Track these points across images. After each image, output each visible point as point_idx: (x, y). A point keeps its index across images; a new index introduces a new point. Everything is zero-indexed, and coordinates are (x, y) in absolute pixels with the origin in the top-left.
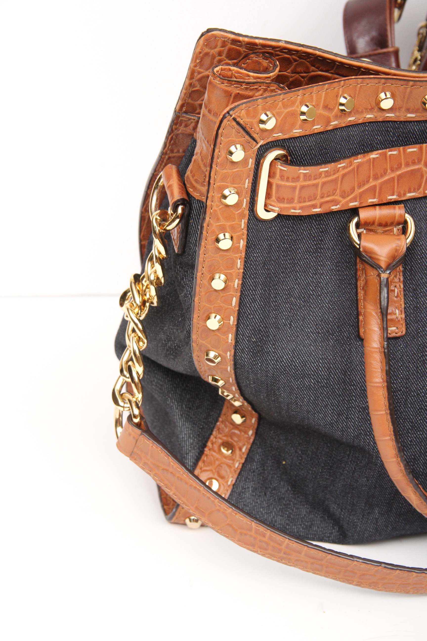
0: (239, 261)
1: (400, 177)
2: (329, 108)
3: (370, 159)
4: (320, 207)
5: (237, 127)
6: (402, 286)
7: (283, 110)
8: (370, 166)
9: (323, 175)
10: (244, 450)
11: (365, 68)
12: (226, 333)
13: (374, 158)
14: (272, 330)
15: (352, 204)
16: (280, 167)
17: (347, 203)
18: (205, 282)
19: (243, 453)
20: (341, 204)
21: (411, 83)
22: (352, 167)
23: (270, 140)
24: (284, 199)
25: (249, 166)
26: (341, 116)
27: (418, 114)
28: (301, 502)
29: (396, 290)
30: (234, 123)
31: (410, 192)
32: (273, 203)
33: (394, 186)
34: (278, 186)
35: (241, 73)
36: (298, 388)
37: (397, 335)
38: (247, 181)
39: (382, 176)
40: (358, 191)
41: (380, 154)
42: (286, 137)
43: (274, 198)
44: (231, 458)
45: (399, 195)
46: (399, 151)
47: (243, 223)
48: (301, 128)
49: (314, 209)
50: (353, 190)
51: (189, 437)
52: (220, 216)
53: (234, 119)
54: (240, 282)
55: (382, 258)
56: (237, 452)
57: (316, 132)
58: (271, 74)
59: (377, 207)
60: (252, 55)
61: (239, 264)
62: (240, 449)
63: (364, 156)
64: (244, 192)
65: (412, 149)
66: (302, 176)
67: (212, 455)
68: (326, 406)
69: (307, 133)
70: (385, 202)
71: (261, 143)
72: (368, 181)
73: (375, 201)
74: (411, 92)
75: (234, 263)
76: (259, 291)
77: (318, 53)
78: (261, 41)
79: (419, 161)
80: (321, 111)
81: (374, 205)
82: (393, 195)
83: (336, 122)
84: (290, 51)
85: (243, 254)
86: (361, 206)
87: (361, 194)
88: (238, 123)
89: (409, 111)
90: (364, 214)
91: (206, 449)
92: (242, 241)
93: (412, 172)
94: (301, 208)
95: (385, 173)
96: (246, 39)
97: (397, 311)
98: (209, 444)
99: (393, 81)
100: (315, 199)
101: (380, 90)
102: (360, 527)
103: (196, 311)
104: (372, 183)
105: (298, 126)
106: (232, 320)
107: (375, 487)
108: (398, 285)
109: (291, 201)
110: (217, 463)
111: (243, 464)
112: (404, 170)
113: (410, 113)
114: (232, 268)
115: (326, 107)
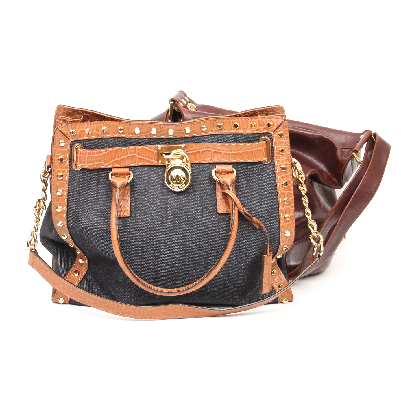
0: (66, 185)
1: (127, 157)
2: (98, 131)
3: (115, 150)
4: (96, 166)
5: (61, 133)
6: (130, 198)
7: (79, 129)
8: (115, 153)
9: (96, 153)
10: (83, 274)
11: (113, 118)
12: (63, 213)
13: (117, 150)
14: (80, 213)
15: (109, 166)
16: (79, 150)
17: (107, 165)
18: (55, 193)
19: (83, 275)
20: (105, 166)
21: (129, 123)
22: (107, 152)
23: (75, 140)
24: (82, 162)
25: (68, 149)
26: (103, 134)
27: (134, 135)
28: (104, 293)
29: (127, 199)
30: (60, 132)
31: (132, 163)
32: (79, 164)
33: (125, 161)
34: (80, 157)
35: (68, 119)
36: (91, 236)
37: (127, 216)
38: (68, 154)
39: (120, 157)
40: (111, 162)
41: (119, 148)
42: (82, 139)
43: (79, 162)
44: (78, 277)
45: (128, 164)
46: (127, 148)
47: (67, 170)
48: (87, 136)
49: (94, 166)
50: (109, 161)
51: (63, 268)
52: (58, 167)
53: (60, 130)
54: (67, 193)
55: (118, 185)
56: (81, 274)
57: (93, 138)
58: (79, 119)
59: (119, 168)
60: (74, 114)
61: (66, 186)
62: (82, 274)
63: (112, 149)
64: (67, 159)
65: (132, 148)
66: (87, 153)
67: (70, 275)
68: (102, 243)
69: (90, 138)
70: (122, 166)
71: (71, 140)
72: (115, 158)
73: (118, 166)
74: (129, 127)
75: (64, 185)
76: (75, 197)
77: (97, 113)
78: (77, 109)
79: (135, 152)
80: (95, 131)
81: (118, 168)
82: (125, 164)
83: (102, 136)
84: (87, 112)
85: (68, 182)
86: (113, 167)
87: (113, 163)
88: (61, 132)
89: (130, 134)
90: (114, 171)
91: (69, 273)
92: (67, 177)
93: (132, 156)
94: (88, 166)
95: (122, 156)
96: (71, 108)
97: (127, 207)
98: (70, 272)
99: (122, 123)
100: (93, 162)
101: (118, 126)
102: (122, 300)
103: (52, 205)
104: (117, 159)
105: (86, 136)
106: (65, 208)
107: (124, 280)
108: (128, 198)
109: (84, 163)
110: (72, 278)
111: (82, 279)
112: (129, 155)
113: (130, 135)
114: (64, 187)
115: (97, 130)
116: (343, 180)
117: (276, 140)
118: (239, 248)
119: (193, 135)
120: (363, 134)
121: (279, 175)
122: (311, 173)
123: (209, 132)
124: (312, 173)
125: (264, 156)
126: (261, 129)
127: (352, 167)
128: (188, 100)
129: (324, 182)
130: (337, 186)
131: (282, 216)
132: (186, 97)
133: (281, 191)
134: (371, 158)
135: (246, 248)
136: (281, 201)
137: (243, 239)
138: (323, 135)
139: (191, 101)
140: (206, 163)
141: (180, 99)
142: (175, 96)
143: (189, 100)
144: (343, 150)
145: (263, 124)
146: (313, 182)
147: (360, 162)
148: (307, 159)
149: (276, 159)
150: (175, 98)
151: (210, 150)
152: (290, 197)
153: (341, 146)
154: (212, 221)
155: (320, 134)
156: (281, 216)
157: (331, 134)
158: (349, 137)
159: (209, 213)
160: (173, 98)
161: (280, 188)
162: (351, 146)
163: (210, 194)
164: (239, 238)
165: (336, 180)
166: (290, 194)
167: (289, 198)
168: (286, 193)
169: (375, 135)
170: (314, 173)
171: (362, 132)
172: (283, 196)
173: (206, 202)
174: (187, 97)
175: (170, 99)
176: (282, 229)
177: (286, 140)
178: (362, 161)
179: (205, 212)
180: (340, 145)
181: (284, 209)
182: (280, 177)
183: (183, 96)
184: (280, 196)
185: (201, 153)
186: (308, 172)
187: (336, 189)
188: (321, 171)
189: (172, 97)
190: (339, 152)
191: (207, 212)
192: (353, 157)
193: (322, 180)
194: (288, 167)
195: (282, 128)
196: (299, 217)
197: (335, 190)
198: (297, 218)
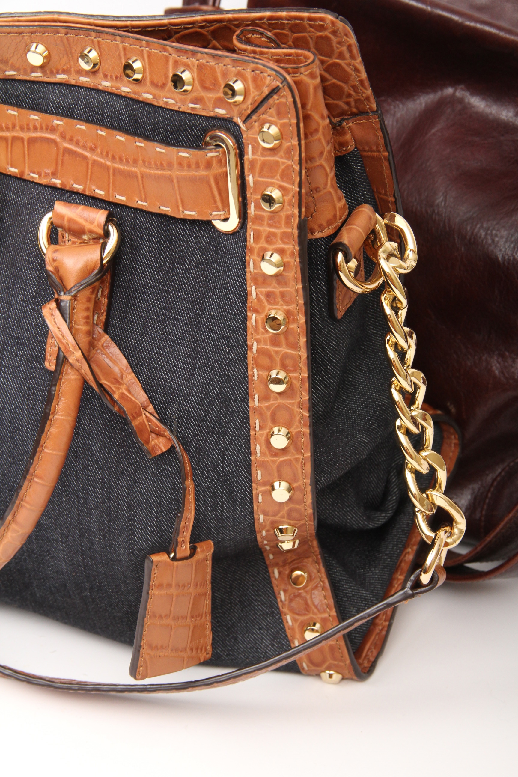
117: (253, 153)
118: (109, 498)
119: (8, 73)
121: (256, 284)
123: (58, 73)
125: (215, 202)
126: (209, 99)
131: (261, 428)
133: (258, 341)
135: (129, 506)
136: (256, 378)
137: (122, 473)
140: (41, 182)
145: (215, 83)
149: (253, 223)
151: (53, 141)
152: (294, 371)
154: (29, 389)
156: (257, 428)
159: (21, 360)
161: (256, 330)
163: (35, 297)
164: (110, 468)
166: (296, 360)
167: (290, 375)
168: (277, 352)
172: (264, 361)
173: (19, 321)
176: (259, 473)
177: (290, 162)
179: (11, 353)
181: (268, 408)
182: (261, 292)
184: (254, 359)
185: (26, 143)
191: (17, 355)
194: (288, 262)
195: (273, 111)
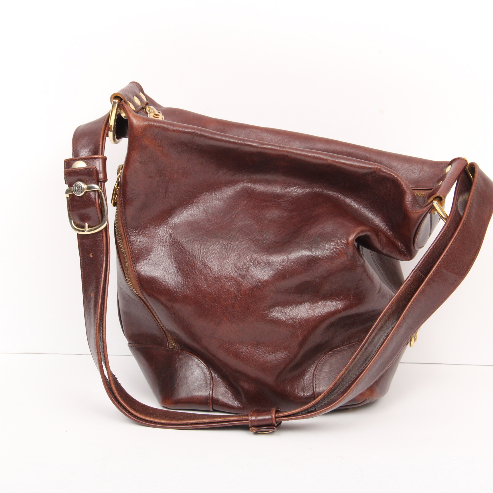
116: (414, 247)
120: (451, 163)
122: (358, 234)
124: (361, 234)
127: (431, 226)
128: (145, 100)
129: (381, 249)
130: (403, 256)
132: (141, 94)
134: (464, 209)
138: (381, 167)
139: (150, 102)
141: (131, 96)
142: (123, 90)
143: (147, 100)
144: (416, 192)
146: (361, 247)
147: (444, 217)
148: (352, 207)
150: (121, 93)
153: (412, 185)
155: (375, 165)
157: (395, 164)
158: (426, 168)
160: (118, 93)
162: (429, 186)
165: (402, 246)
169: (473, 168)
170: (364, 234)
171: (450, 160)
174: (143, 93)
175: (114, 94)
178: (448, 216)
180: (409, 183)
183: (137, 91)
186: (353, 233)
187: (401, 262)
188: (376, 230)
189: (116, 90)
190: (408, 198)
192: (433, 208)
193: (378, 246)
196: (335, 310)
197: (399, 262)
198: (332, 310)
